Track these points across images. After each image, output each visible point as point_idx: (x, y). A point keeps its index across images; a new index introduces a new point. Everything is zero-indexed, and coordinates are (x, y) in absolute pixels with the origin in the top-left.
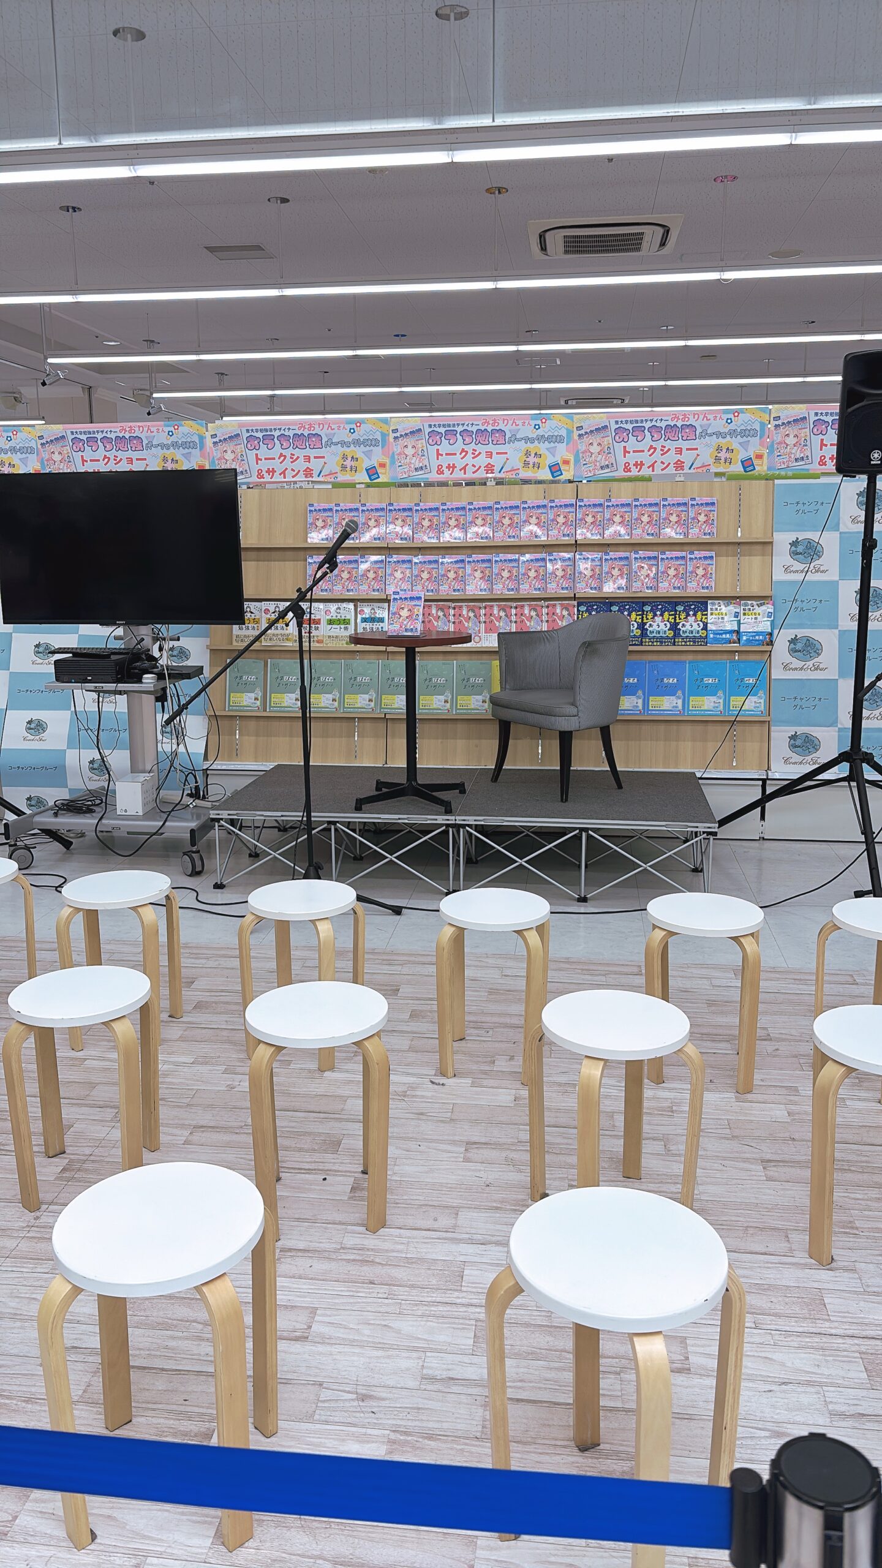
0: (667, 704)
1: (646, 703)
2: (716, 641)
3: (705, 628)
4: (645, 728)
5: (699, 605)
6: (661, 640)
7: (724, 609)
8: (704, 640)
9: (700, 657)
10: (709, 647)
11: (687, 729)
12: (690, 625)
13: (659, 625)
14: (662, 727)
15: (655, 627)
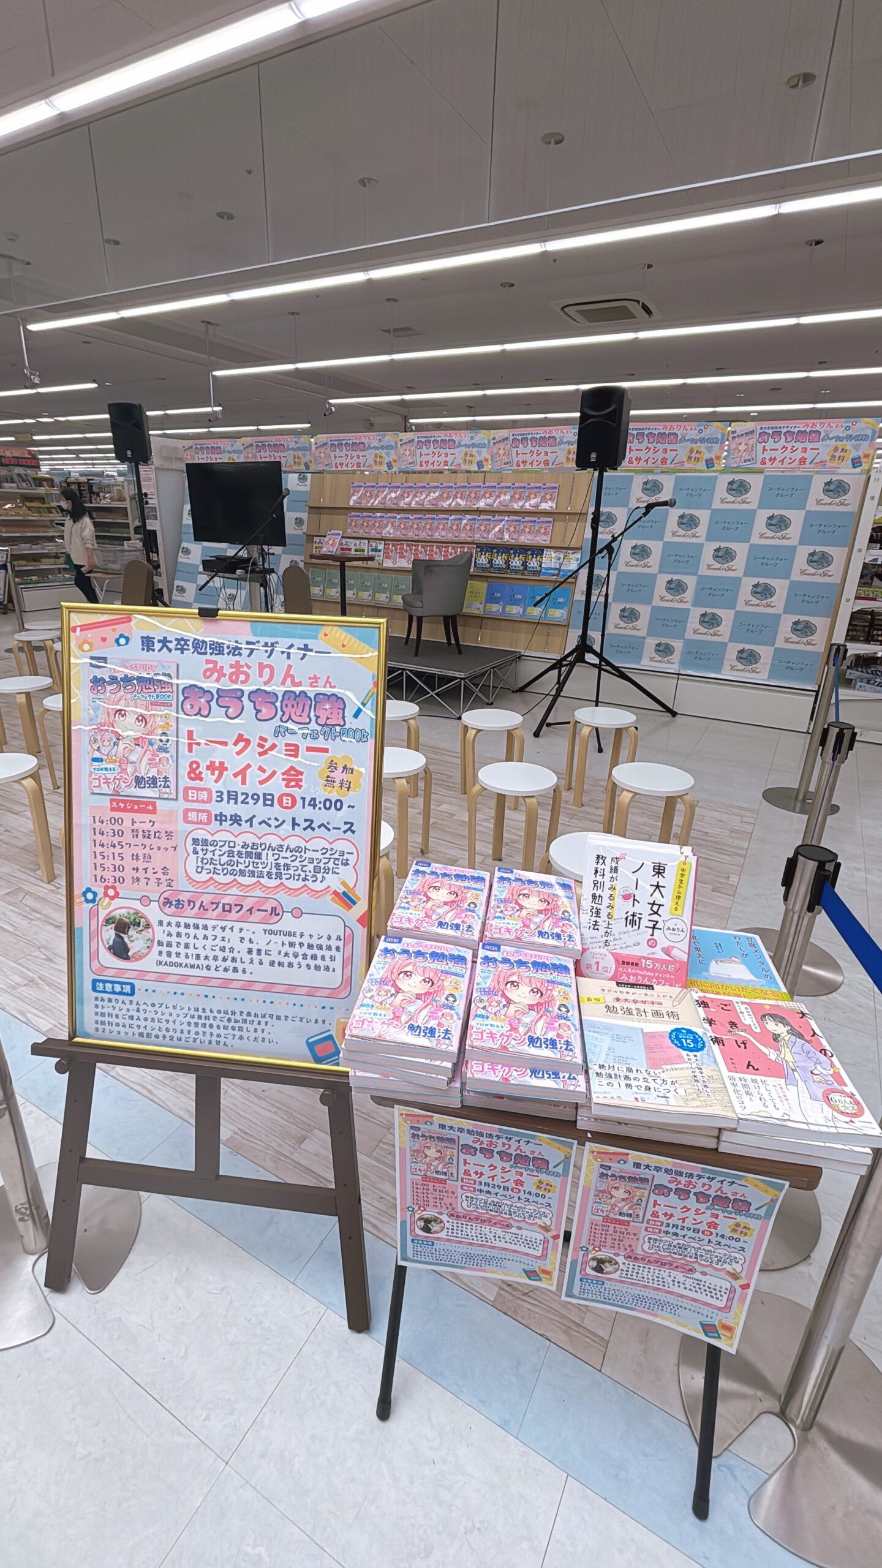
0: (515, 610)
1: (504, 609)
2: (545, 574)
3: (540, 566)
4: (503, 623)
5: (538, 551)
6: (517, 572)
7: (553, 555)
8: (539, 573)
9: (537, 583)
10: (542, 577)
11: (524, 626)
12: (533, 563)
13: (516, 562)
14: (511, 624)
15: (514, 564)
